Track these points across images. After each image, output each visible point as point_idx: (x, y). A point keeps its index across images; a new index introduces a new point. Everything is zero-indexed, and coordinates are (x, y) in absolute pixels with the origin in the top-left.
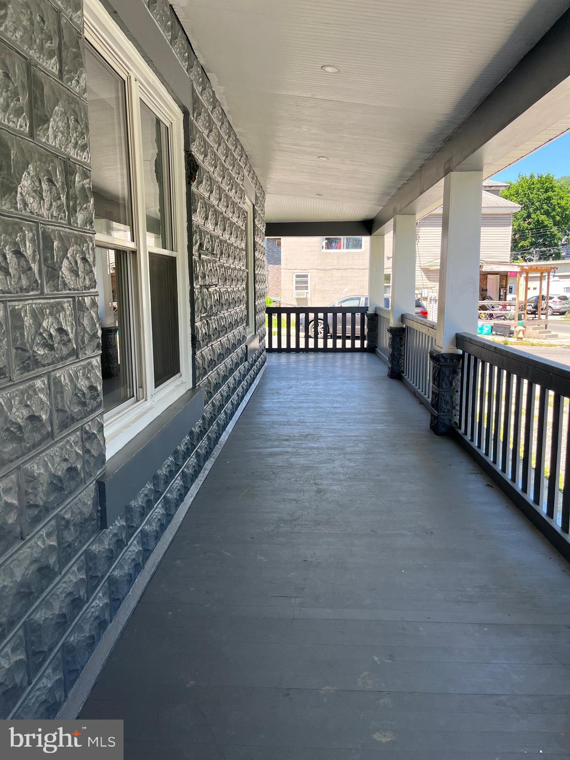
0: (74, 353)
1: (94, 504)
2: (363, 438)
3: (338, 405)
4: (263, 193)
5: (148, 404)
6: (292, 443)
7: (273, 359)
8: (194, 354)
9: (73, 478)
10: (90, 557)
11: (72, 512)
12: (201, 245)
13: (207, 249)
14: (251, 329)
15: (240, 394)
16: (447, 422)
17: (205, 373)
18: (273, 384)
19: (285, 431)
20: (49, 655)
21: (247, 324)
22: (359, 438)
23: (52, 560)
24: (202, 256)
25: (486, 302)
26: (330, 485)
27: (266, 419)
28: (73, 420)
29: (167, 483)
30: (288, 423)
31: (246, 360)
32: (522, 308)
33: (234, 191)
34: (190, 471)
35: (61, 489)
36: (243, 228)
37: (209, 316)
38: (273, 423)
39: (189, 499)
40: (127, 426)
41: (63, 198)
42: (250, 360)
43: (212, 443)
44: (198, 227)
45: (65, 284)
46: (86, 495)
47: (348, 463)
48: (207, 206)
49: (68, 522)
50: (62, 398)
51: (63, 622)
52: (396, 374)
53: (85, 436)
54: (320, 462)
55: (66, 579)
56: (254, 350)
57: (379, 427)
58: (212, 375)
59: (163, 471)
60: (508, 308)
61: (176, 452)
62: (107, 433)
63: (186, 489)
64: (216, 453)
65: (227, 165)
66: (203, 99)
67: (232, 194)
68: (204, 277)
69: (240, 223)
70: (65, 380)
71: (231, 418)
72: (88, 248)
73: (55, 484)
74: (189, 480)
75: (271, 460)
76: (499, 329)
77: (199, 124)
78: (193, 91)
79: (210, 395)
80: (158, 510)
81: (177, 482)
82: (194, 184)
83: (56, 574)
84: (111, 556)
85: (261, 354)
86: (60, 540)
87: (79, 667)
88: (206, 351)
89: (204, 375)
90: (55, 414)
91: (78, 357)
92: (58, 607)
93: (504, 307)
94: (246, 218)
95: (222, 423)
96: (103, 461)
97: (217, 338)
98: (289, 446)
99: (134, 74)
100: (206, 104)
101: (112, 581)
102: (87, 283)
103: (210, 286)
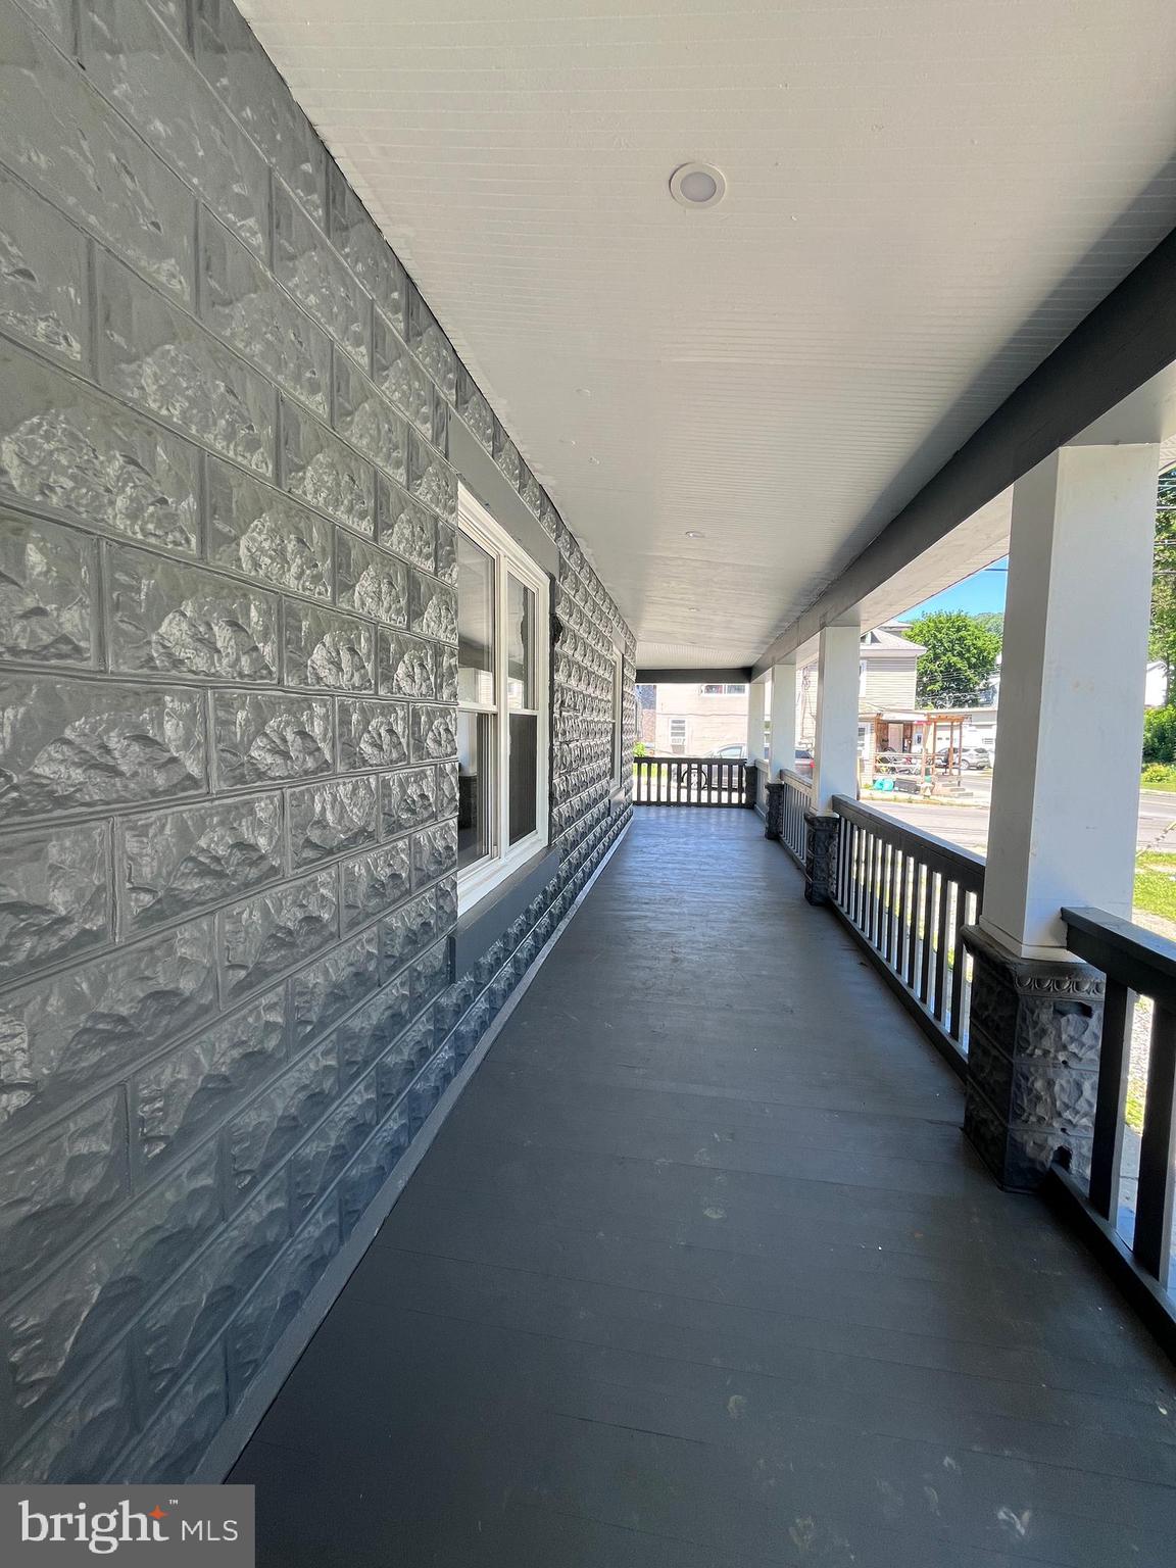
0: (433, 816)
1: (445, 958)
2: (730, 905)
3: (706, 867)
4: (634, 641)
5: (503, 861)
6: (653, 907)
7: (640, 814)
8: (551, 811)
9: (426, 933)
10: (438, 1009)
11: (424, 965)
12: (563, 703)
13: (569, 706)
14: (616, 781)
15: (601, 852)
16: (823, 892)
17: (563, 830)
18: (639, 841)
19: (646, 893)
20: (397, 1099)
21: (612, 776)
22: (725, 905)
23: (404, 1008)
24: (563, 713)
25: (886, 754)
26: (689, 954)
27: (627, 879)
28: (429, 878)
29: (517, 942)
30: (650, 885)
31: (609, 815)
32: (930, 761)
33: (600, 644)
34: (543, 931)
35: (415, 942)
36: (611, 679)
37: (568, 772)
38: (634, 884)
39: (540, 960)
40: (478, 884)
41: (432, 679)
42: (614, 815)
43: (567, 903)
44: (560, 685)
45: (428, 754)
46: (437, 950)
47: (709, 932)
48: (570, 663)
49: (419, 973)
50: (421, 858)
51: (411, 1069)
52: (774, 835)
53: (439, 893)
54: (679, 929)
55: (415, 1028)
56: (620, 803)
57: (748, 893)
58: (570, 832)
59: (514, 930)
60: (913, 761)
61: (528, 911)
62: (460, 890)
63: (537, 949)
64: (571, 913)
65: (594, 620)
66: (572, 563)
67: (598, 648)
68: (564, 733)
69: (607, 675)
70: (424, 841)
71: (589, 877)
72: (451, 720)
73: (410, 938)
74: (540, 940)
75: (627, 924)
76: (903, 785)
77: (566, 587)
78: (561, 557)
79: (567, 852)
80: (507, 969)
81: (528, 941)
82: (558, 645)
83: (407, 1022)
84: (458, 1011)
85: (626, 808)
86: (412, 990)
87: (423, 1115)
88: (564, 808)
89: (562, 832)
90: (414, 872)
91: (436, 820)
92: (407, 1054)
93: (909, 760)
94: (614, 668)
95: (579, 882)
96: (455, 918)
97: (576, 794)
98: (649, 910)
99: (503, 551)
100: (573, 567)
101: (458, 1036)
102: (449, 750)
103: (570, 741)
